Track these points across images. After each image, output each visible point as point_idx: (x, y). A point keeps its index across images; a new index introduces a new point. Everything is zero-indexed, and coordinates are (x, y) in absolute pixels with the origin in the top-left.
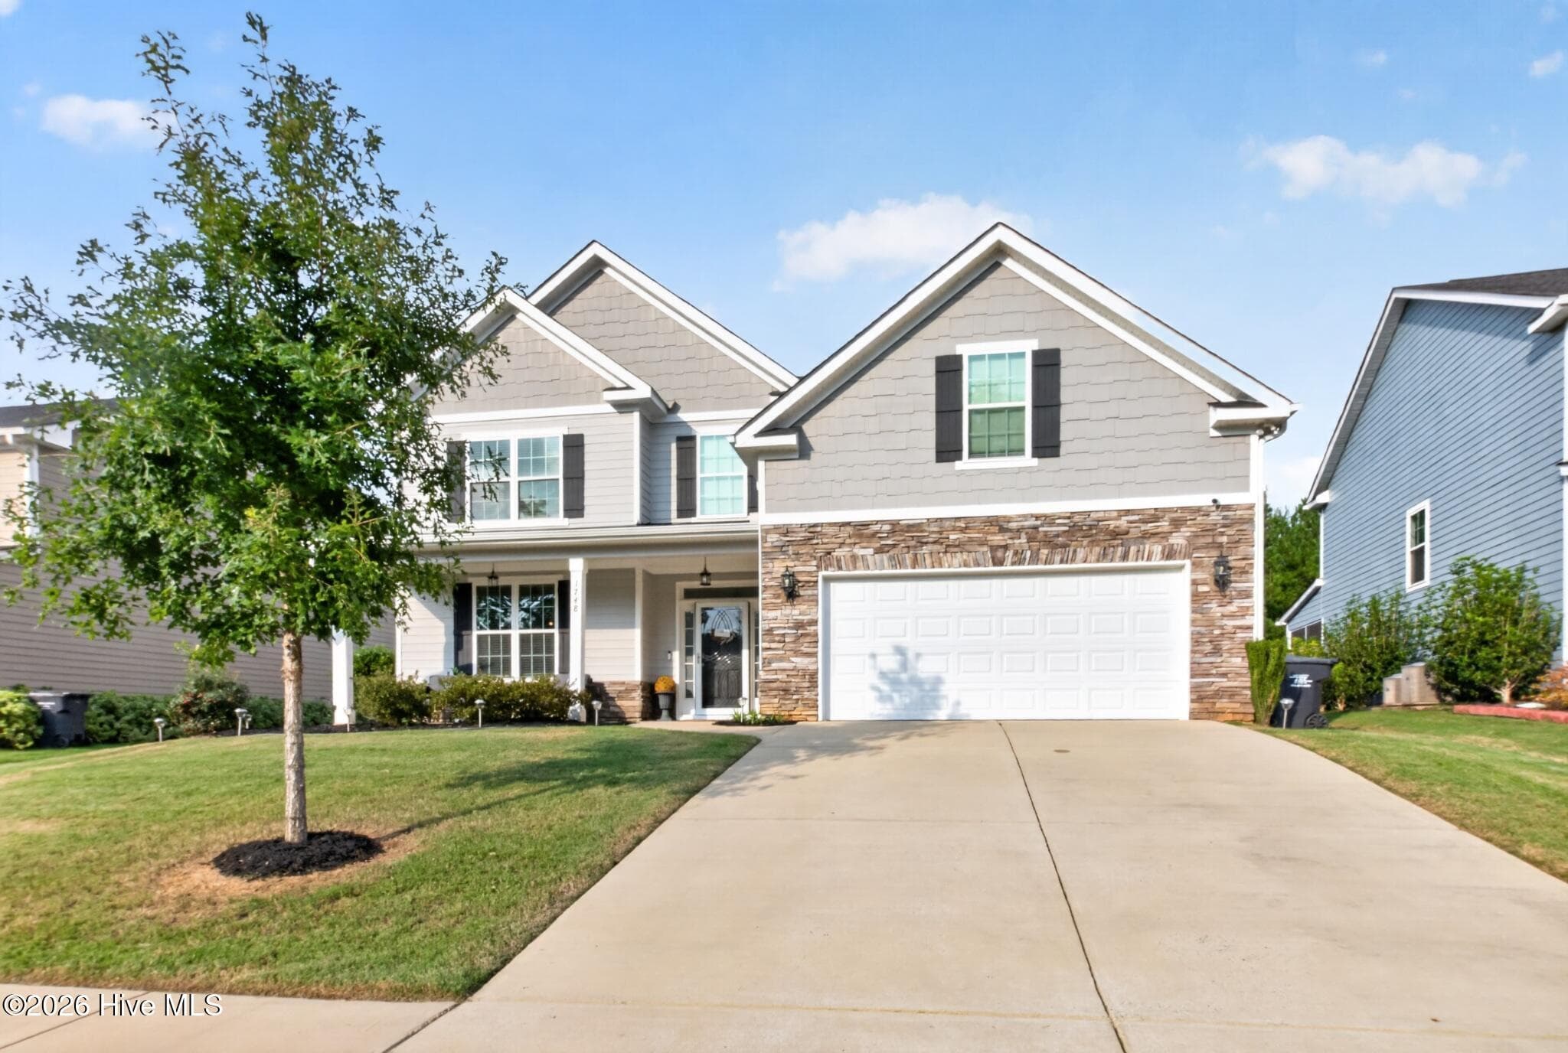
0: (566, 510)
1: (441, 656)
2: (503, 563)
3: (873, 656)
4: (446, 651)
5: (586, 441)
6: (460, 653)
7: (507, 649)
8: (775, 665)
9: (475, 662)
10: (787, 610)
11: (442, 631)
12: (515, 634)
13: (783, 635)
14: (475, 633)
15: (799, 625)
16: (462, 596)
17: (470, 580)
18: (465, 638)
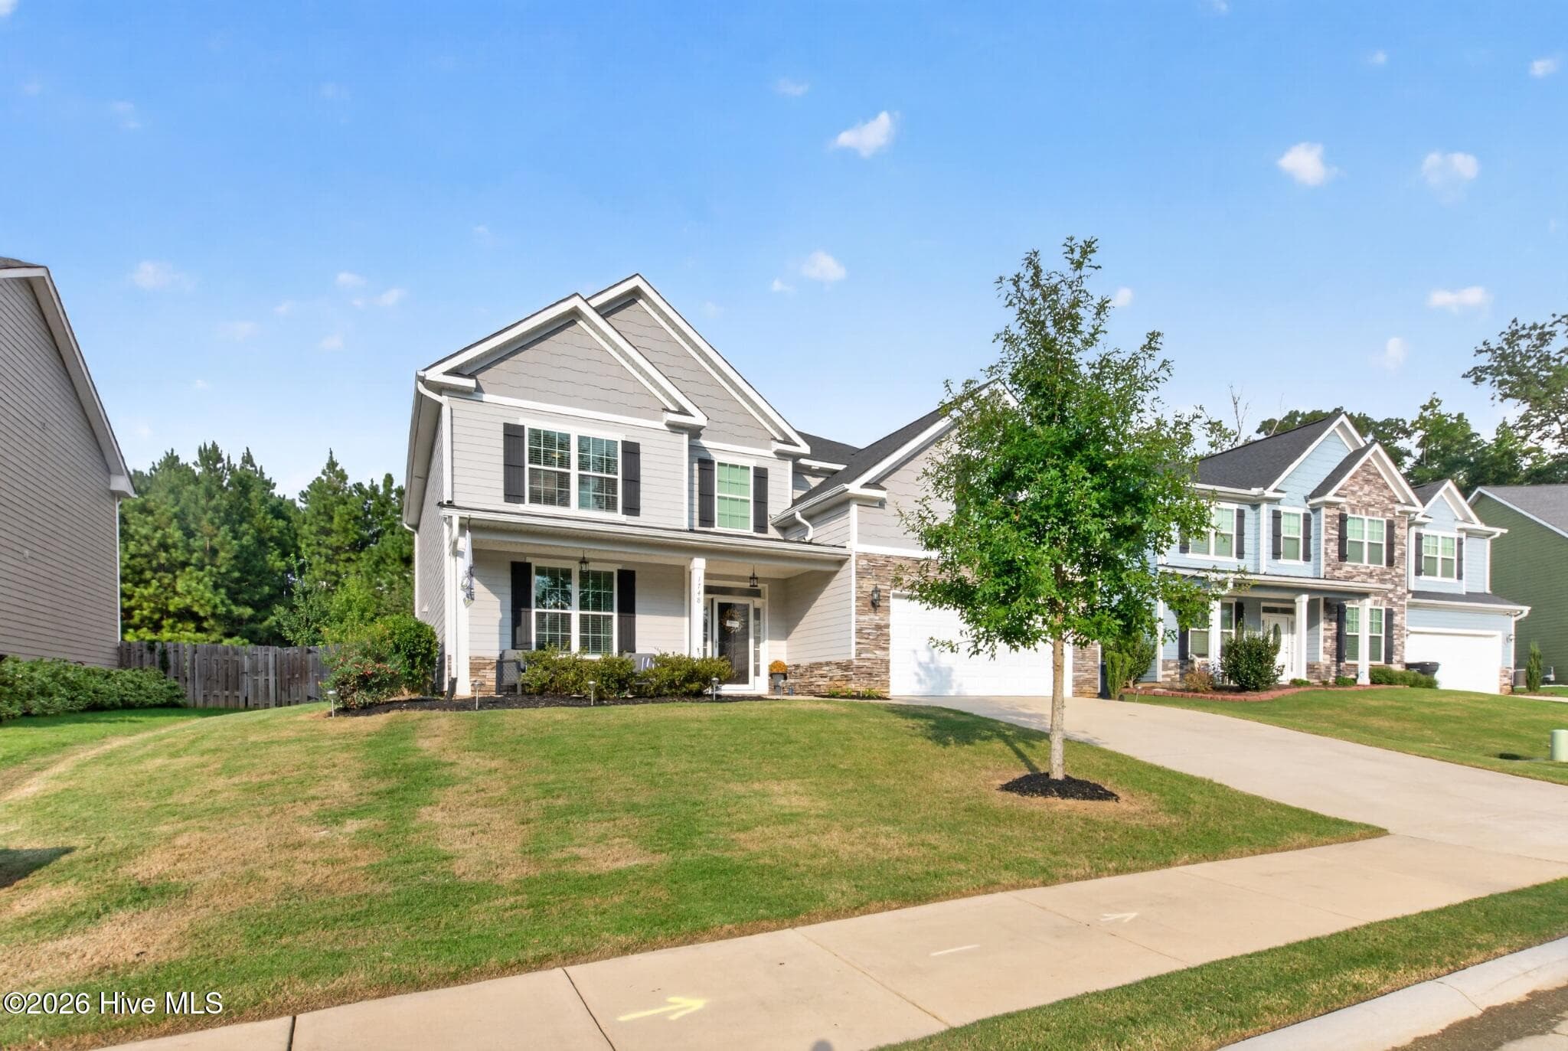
0: (623, 507)
1: (497, 629)
2: (591, 551)
3: (915, 652)
4: (501, 626)
5: (642, 449)
6: (518, 629)
7: (567, 628)
8: (863, 656)
9: (534, 640)
10: (872, 616)
11: (498, 606)
12: (575, 614)
13: (869, 634)
14: (534, 611)
15: (879, 627)
16: (520, 574)
17: (529, 560)
18: (523, 614)
